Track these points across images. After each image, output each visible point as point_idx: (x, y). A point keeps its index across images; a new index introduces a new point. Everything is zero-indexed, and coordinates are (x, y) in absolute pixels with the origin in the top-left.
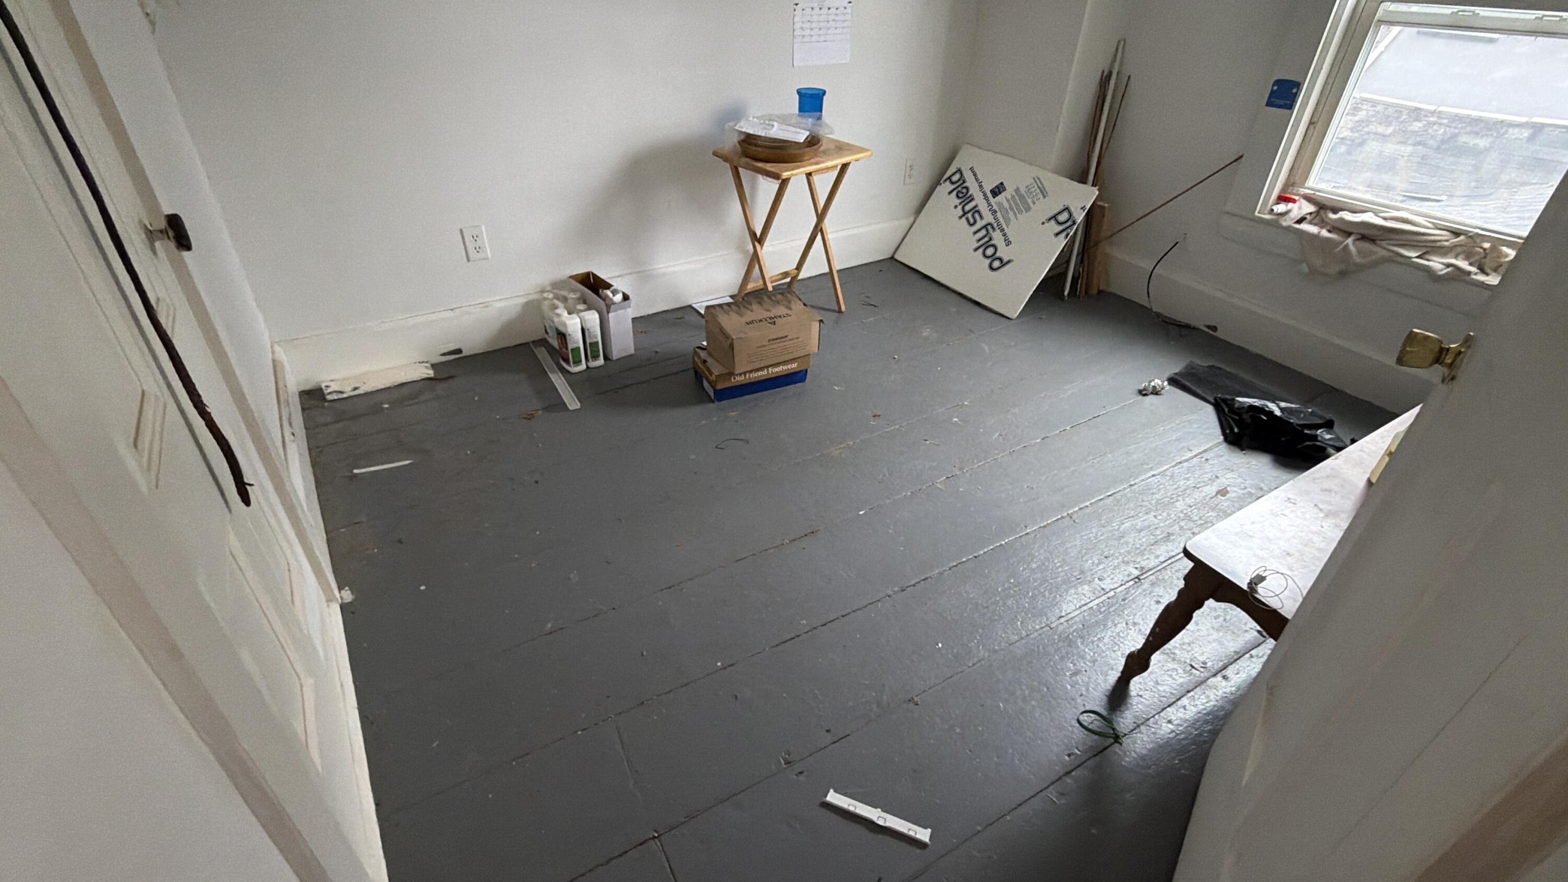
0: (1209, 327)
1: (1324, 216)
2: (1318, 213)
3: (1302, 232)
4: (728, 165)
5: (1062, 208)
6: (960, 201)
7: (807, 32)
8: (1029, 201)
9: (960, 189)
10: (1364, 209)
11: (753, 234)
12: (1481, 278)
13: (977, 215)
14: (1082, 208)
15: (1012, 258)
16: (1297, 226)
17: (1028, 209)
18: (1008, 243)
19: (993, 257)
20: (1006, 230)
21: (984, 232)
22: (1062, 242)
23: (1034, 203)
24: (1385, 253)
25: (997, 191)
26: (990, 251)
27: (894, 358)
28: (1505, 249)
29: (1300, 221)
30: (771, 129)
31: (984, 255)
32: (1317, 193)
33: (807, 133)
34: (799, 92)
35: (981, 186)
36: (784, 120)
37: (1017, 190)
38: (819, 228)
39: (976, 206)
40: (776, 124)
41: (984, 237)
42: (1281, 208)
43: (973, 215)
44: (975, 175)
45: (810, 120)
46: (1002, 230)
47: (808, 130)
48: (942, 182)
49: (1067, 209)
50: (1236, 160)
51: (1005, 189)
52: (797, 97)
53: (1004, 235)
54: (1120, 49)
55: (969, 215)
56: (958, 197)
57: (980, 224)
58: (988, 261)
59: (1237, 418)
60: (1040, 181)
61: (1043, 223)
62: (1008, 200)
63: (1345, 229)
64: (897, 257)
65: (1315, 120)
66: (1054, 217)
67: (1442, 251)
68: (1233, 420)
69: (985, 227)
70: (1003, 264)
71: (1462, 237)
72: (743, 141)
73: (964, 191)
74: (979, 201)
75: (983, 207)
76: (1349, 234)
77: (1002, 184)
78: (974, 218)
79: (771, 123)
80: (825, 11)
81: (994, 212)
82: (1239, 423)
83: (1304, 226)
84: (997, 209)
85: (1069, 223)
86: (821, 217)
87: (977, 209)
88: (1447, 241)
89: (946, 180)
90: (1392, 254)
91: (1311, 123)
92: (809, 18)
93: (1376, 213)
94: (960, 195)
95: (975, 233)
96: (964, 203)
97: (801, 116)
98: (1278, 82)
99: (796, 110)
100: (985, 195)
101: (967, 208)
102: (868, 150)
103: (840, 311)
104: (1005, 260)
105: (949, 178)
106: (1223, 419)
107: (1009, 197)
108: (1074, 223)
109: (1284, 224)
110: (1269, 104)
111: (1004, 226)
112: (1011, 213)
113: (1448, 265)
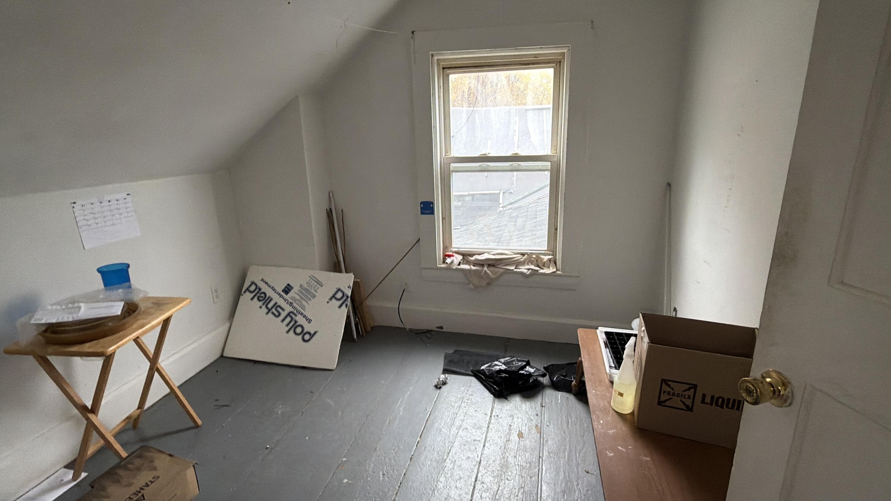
0: (438, 328)
1: (467, 259)
2: (463, 258)
3: (462, 270)
4: (31, 358)
5: (335, 290)
6: (262, 302)
7: (91, 222)
8: (313, 291)
9: (258, 295)
10: (482, 252)
11: (83, 409)
12: (541, 271)
13: (279, 309)
14: (348, 287)
15: (317, 330)
16: (459, 267)
17: (314, 296)
18: (309, 321)
19: (303, 333)
20: (305, 313)
21: (289, 319)
22: (344, 311)
23: (316, 291)
24: (502, 270)
25: (288, 289)
26: (299, 330)
27: (267, 448)
28: (542, 257)
29: (459, 265)
30: (79, 311)
31: (296, 334)
32: (460, 249)
33: (122, 304)
34: (99, 270)
35: (274, 290)
36: (90, 298)
37: (301, 286)
38: (155, 369)
39: (276, 303)
40: (82, 305)
41: (290, 322)
42: (449, 260)
43: (276, 309)
44: (266, 283)
45: (120, 290)
46: (302, 314)
47: (121, 301)
48: (242, 293)
49: (339, 290)
50: (417, 242)
51: (292, 288)
52: (100, 275)
53: (305, 316)
54: (330, 197)
55: (273, 310)
56: (259, 300)
57: (283, 314)
58: (300, 337)
59: (492, 380)
60: (315, 277)
61: (328, 302)
62: (298, 294)
63: (480, 264)
64: (225, 355)
65: (444, 217)
66: (333, 296)
67: (523, 263)
68: (491, 382)
69: (288, 315)
70: (312, 336)
71: (526, 256)
72: (45, 331)
73: (263, 295)
74: (276, 299)
75: (281, 302)
76: (483, 265)
77: (288, 285)
78: (278, 312)
79: (76, 305)
80: (105, 203)
81: (291, 304)
82: (495, 383)
83: (462, 266)
84: (292, 301)
85: (345, 298)
86: (154, 360)
87: (277, 305)
88: (521, 258)
89: (245, 292)
90: (505, 270)
91: (443, 218)
92: (90, 211)
93: (488, 253)
94: (260, 299)
95: (283, 320)
96: (265, 304)
97: (110, 290)
98: (421, 203)
99: (102, 286)
100: (279, 294)
101: (270, 306)
102: (187, 299)
103: (197, 426)
104: (312, 332)
105: (248, 289)
106: (485, 383)
107: (297, 292)
108: (348, 297)
109: (454, 267)
110: (422, 213)
111: (302, 311)
112: (304, 302)
113: (529, 269)
